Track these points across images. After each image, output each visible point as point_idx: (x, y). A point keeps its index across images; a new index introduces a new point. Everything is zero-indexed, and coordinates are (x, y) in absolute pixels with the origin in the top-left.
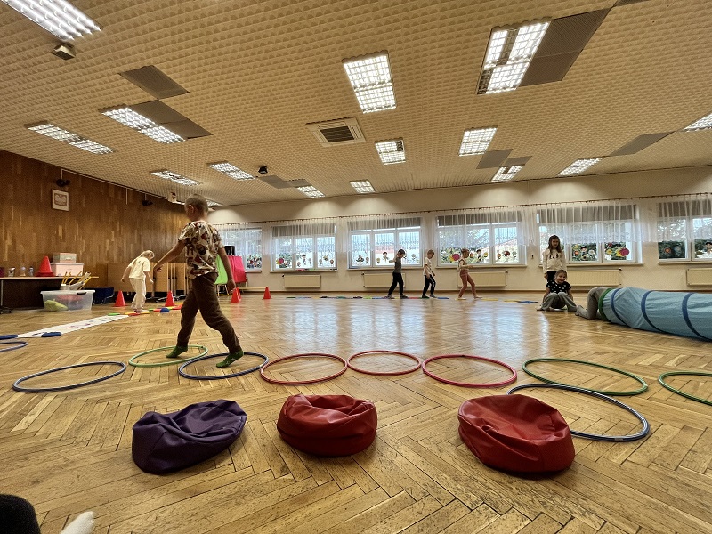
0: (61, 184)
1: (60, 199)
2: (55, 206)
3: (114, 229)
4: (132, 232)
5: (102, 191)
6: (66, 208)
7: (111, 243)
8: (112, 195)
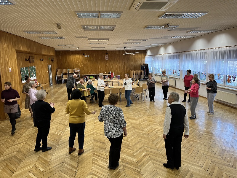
0: (107, 54)
1: (107, 58)
2: (106, 59)
3: (118, 62)
4: (123, 62)
5: (115, 53)
6: (108, 59)
7: (118, 66)
8: (117, 53)
